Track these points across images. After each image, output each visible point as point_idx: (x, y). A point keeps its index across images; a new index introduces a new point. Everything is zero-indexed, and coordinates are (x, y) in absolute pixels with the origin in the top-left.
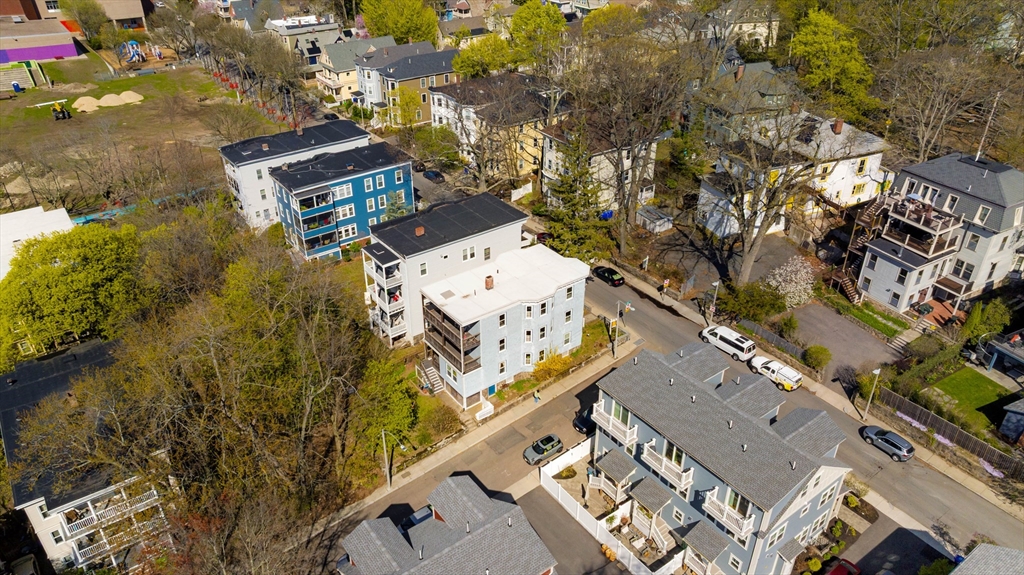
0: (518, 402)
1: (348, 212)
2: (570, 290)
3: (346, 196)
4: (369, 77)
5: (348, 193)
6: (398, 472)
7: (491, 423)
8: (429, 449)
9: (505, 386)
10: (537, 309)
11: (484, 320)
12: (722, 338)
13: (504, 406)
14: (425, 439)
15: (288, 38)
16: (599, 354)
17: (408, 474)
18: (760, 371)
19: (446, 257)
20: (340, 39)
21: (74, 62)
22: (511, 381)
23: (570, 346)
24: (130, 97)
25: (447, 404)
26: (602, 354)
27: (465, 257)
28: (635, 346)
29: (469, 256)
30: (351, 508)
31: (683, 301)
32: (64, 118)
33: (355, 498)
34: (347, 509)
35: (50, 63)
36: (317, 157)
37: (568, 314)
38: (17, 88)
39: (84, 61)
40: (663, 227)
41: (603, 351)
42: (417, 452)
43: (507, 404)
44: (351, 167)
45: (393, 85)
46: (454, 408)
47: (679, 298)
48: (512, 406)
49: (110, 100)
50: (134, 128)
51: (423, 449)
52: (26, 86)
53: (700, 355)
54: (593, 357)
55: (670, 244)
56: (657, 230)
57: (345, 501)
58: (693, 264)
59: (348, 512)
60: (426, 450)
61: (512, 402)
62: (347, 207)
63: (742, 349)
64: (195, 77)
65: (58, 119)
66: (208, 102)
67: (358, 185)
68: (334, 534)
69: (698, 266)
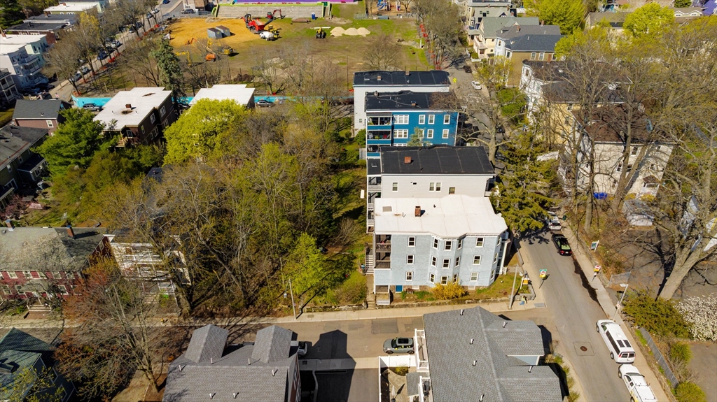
0: (412, 306)
1: (403, 134)
2: (480, 240)
3: (403, 123)
4: (499, 45)
5: (406, 121)
6: (308, 312)
7: (385, 311)
8: (333, 307)
9: (410, 290)
10: (442, 244)
11: (395, 236)
12: (608, 334)
13: (400, 303)
14: (337, 300)
15: (471, 8)
16: (499, 299)
17: (313, 316)
18: (623, 377)
19: (415, 184)
20: (504, 14)
21: (349, 5)
22: (417, 288)
23: (476, 283)
24: (363, 32)
25: (368, 285)
26: (502, 301)
27: (431, 189)
28: (534, 307)
29: (435, 189)
30: (268, 319)
31: (609, 290)
32: (321, 37)
33: (275, 315)
34: (266, 318)
35: (337, 5)
36: (401, 93)
37: (477, 258)
38: (314, 17)
39: (355, 5)
40: (639, 222)
41: (503, 298)
42: (325, 305)
43: (403, 303)
44: (414, 104)
45: (509, 53)
46: (369, 289)
47: (608, 286)
48: (406, 306)
49: (351, 32)
50: (349, 51)
51: (330, 305)
52: (319, 16)
53: (520, 333)
54: (492, 299)
55: (636, 238)
56: (633, 223)
57: (268, 313)
58: (645, 263)
59: (264, 320)
60: (331, 307)
61: (407, 303)
62: (403, 131)
63: (618, 351)
64: (409, 25)
65: (317, 37)
66: (403, 43)
67: (414, 118)
68: (249, 329)
69: (649, 267)
